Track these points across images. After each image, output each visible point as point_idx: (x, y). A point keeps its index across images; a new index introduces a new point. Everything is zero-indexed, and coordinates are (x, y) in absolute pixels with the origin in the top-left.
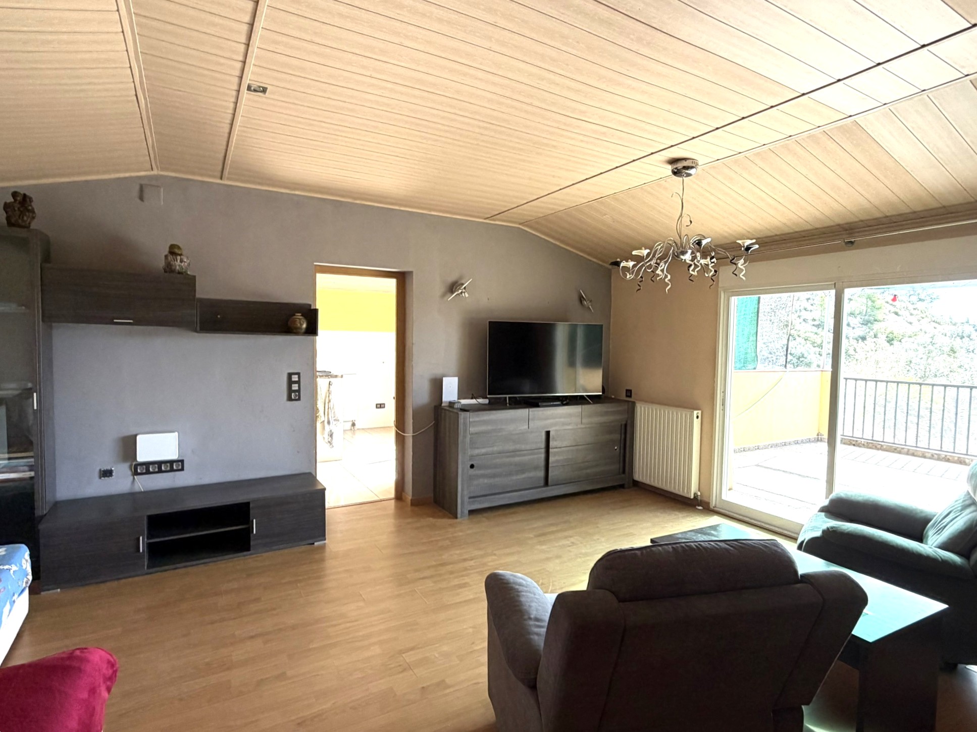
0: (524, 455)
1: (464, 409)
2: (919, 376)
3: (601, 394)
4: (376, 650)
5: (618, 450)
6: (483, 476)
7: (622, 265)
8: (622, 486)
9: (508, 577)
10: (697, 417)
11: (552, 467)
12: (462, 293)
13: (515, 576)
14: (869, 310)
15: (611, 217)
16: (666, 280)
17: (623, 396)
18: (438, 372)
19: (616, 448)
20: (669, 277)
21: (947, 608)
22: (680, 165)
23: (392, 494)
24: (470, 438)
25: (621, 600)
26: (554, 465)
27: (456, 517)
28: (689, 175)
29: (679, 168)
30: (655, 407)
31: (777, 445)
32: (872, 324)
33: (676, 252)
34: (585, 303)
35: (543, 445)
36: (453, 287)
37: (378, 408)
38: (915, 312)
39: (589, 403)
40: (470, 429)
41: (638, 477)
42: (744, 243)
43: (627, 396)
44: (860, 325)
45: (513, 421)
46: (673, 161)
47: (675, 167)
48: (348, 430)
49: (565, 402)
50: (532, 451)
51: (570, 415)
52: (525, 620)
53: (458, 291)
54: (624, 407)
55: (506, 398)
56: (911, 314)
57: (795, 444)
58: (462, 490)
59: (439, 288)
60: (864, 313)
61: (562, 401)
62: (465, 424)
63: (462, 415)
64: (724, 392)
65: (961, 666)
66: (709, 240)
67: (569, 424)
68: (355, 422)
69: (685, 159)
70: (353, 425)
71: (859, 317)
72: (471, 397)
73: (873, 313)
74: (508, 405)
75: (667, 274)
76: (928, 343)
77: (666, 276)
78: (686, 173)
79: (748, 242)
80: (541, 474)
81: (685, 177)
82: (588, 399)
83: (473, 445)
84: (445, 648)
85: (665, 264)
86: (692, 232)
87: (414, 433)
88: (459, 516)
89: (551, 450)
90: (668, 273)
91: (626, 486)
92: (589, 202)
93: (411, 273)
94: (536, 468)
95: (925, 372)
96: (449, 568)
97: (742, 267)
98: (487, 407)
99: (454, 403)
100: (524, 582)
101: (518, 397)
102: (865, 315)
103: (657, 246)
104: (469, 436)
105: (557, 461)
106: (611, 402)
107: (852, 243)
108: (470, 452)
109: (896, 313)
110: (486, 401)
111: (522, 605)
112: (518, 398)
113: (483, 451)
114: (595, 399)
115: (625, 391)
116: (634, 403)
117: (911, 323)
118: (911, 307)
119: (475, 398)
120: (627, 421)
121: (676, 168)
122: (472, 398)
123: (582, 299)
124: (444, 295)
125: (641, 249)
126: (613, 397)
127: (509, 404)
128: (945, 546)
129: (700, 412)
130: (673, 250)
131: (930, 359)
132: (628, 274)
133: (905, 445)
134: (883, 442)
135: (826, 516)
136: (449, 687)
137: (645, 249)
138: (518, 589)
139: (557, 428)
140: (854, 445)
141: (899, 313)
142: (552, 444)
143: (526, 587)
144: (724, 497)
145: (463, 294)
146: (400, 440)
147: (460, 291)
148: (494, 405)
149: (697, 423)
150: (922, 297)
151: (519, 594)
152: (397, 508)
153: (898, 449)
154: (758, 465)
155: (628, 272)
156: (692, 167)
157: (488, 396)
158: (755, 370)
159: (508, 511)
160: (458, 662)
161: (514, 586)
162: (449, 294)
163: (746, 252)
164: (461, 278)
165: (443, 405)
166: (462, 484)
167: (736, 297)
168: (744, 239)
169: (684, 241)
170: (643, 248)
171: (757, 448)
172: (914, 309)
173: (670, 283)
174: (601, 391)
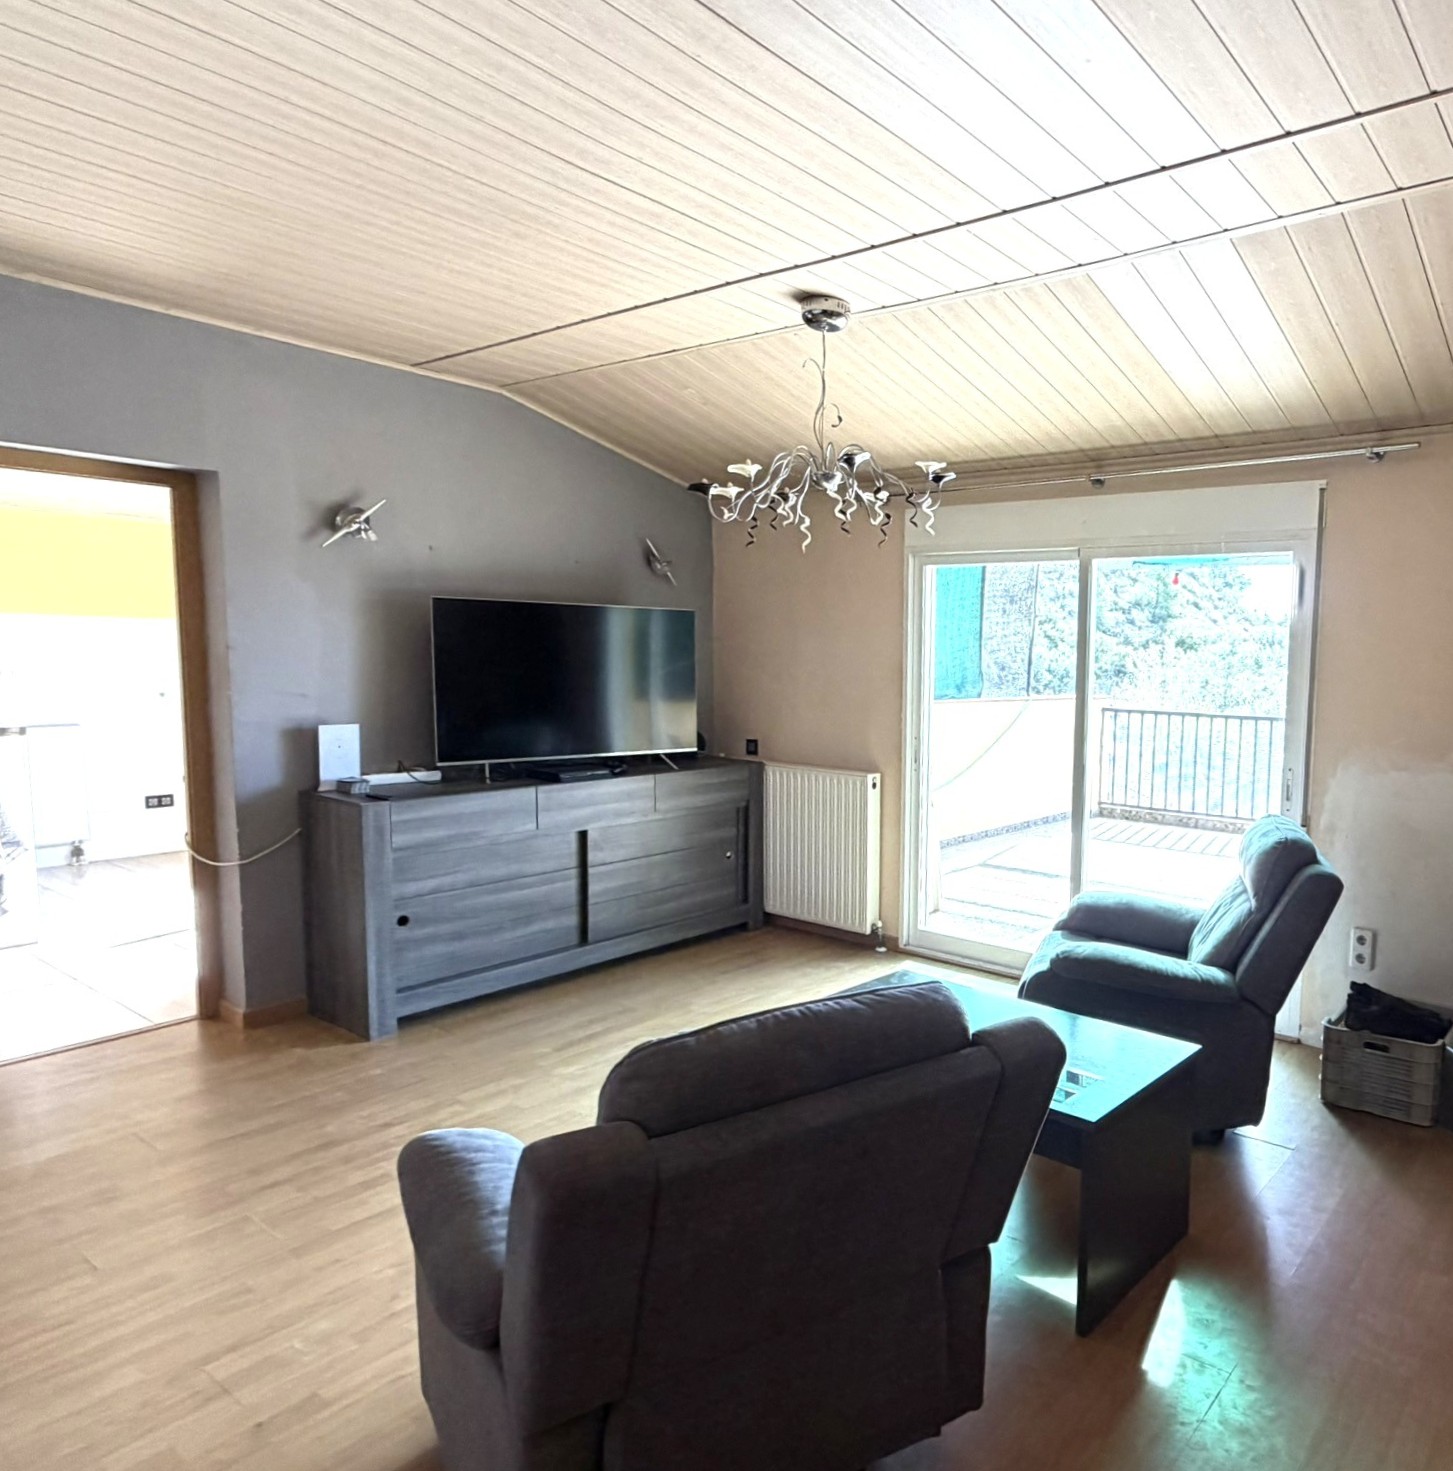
0: (529, 886)
1: (376, 796)
2: (1218, 704)
3: (695, 749)
4: (131, 1376)
5: (733, 857)
6: (432, 939)
7: (713, 491)
8: (743, 927)
9: (450, 1140)
10: (874, 786)
11: (596, 903)
12: (359, 531)
13: (469, 1135)
14: (1161, 599)
15: (698, 392)
16: (803, 528)
17: (740, 752)
18: (304, 712)
19: (728, 854)
20: (807, 521)
21: (1200, 1050)
22: (817, 307)
23: (190, 1006)
24: (394, 860)
25: (651, 1134)
26: (598, 900)
27: (366, 1037)
28: (833, 328)
29: (815, 312)
30: (799, 771)
31: (1016, 828)
32: (1164, 621)
33: (816, 474)
34: (659, 566)
35: (573, 861)
36: (333, 516)
37: (153, 807)
38: (1220, 604)
39: (671, 770)
40: (394, 840)
41: (775, 904)
42: (927, 467)
43: (749, 752)
44: (1149, 624)
45: (499, 814)
46: (804, 297)
47: (808, 308)
48: (61, 867)
49: (617, 770)
50: (547, 877)
51: (630, 796)
52: (482, 1218)
53: (350, 526)
54: (742, 774)
55: (484, 765)
56: (1216, 607)
57: (1044, 823)
58: (380, 976)
59: (297, 519)
60: (1154, 603)
61: (612, 768)
62: (380, 831)
63: (371, 809)
64: (918, 738)
65: (1229, 1131)
66: (866, 456)
67: (631, 813)
68: (83, 846)
69: (826, 297)
70: (77, 852)
71: (1146, 610)
72: (396, 766)
73: (1164, 604)
74: (488, 781)
75: (802, 515)
76: (1228, 652)
77: (802, 521)
78: (829, 324)
79: (934, 467)
80: (572, 920)
81: (828, 331)
82: (668, 761)
83: (402, 871)
84: (324, 1325)
85: (798, 497)
86: (841, 439)
87: (242, 857)
88: (373, 1032)
89: (591, 871)
90: (806, 515)
91: (751, 923)
92: (649, 356)
93: (212, 475)
94: (559, 910)
95: (1225, 698)
96: (343, 1149)
97: (928, 511)
98: (439, 787)
99: (355, 782)
100: (488, 1143)
101: (515, 763)
102: (1155, 607)
103: (778, 461)
104: (390, 856)
105: (606, 892)
106: (717, 766)
107: (1099, 482)
108: (397, 890)
109: (1196, 605)
110: (436, 776)
111: (478, 1189)
112: (513, 766)
113: (431, 884)
114: (683, 761)
115: (745, 742)
116: (761, 767)
117: (1215, 621)
118: (1216, 595)
119: (408, 770)
120: (748, 801)
121: (810, 312)
122: (399, 771)
123: (651, 558)
124: (311, 533)
125: (744, 462)
126: (722, 755)
127: (492, 779)
128: (1210, 961)
129: (878, 776)
130: (811, 471)
131: (1230, 678)
132: (726, 511)
133: (1193, 813)
134: (1165, 810)
135: (1063, 936)
136: (327, 1404)
137: (753, 463)
138: (471, 1159)
139: (603, 824)
140: (1127, 818)
141: (1200, 605)
142: (592, 857)
143: (492, 1152)
144: (921, 927)
145: (363, 533)
146: (206, 877)
147: (355, 527)
148: (454, 784)
149: (874, 796)
150: (1229, 579)
151: (473, 1168)
152: (206, 1038)
153: (1185, 820)
154: (985, 865)
155: (725, 506)
156: (839, 315)
157: (439, 764)
158: (978, 699)
159: (493, 1007)
160: (356, 1347)
161: (464, 1154)
162: (326, 532)
163: (935, 484)
164: (357, 496)
165: (321, 789)
166: (379, 963)
167: (934, 567)
168: (928, 460)
169: (828, 455)
170: (749, 461)
171: (984, 834)
172: (1220, 599)
173: (809, 535)
174: (695, 744)
